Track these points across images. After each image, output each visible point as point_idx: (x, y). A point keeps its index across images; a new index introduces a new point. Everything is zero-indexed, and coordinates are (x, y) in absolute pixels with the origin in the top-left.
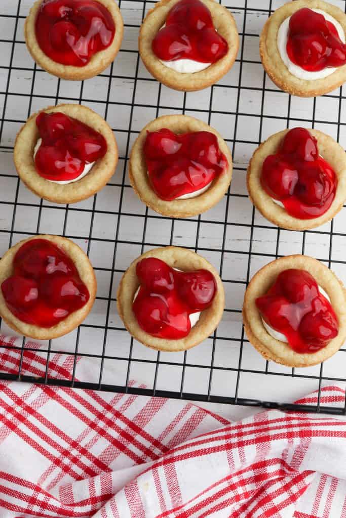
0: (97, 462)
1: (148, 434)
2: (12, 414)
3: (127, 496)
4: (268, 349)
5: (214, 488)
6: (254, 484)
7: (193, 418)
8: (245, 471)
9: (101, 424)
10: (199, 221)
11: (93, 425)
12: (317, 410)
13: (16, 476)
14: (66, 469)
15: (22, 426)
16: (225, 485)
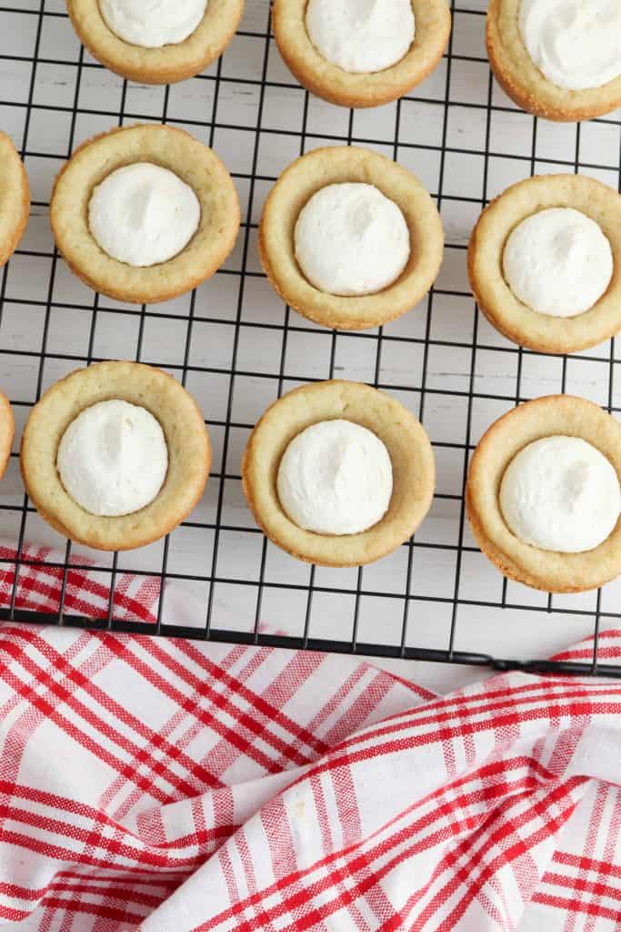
0: (199, 772)
1: (290, 721)
2: (47, 685)
3: (267, 826)
4: (513, 561)
5: (414, 811)
6: (484, 803)
7: (371, 689)
8: (467, 780)
9: (205, 703)
10: (380, 337)
11: (189, 706)
12: (592, 671)
13: (61, 796)
14: (145, 785)
15: (63, 709)
16: (433, 805)
